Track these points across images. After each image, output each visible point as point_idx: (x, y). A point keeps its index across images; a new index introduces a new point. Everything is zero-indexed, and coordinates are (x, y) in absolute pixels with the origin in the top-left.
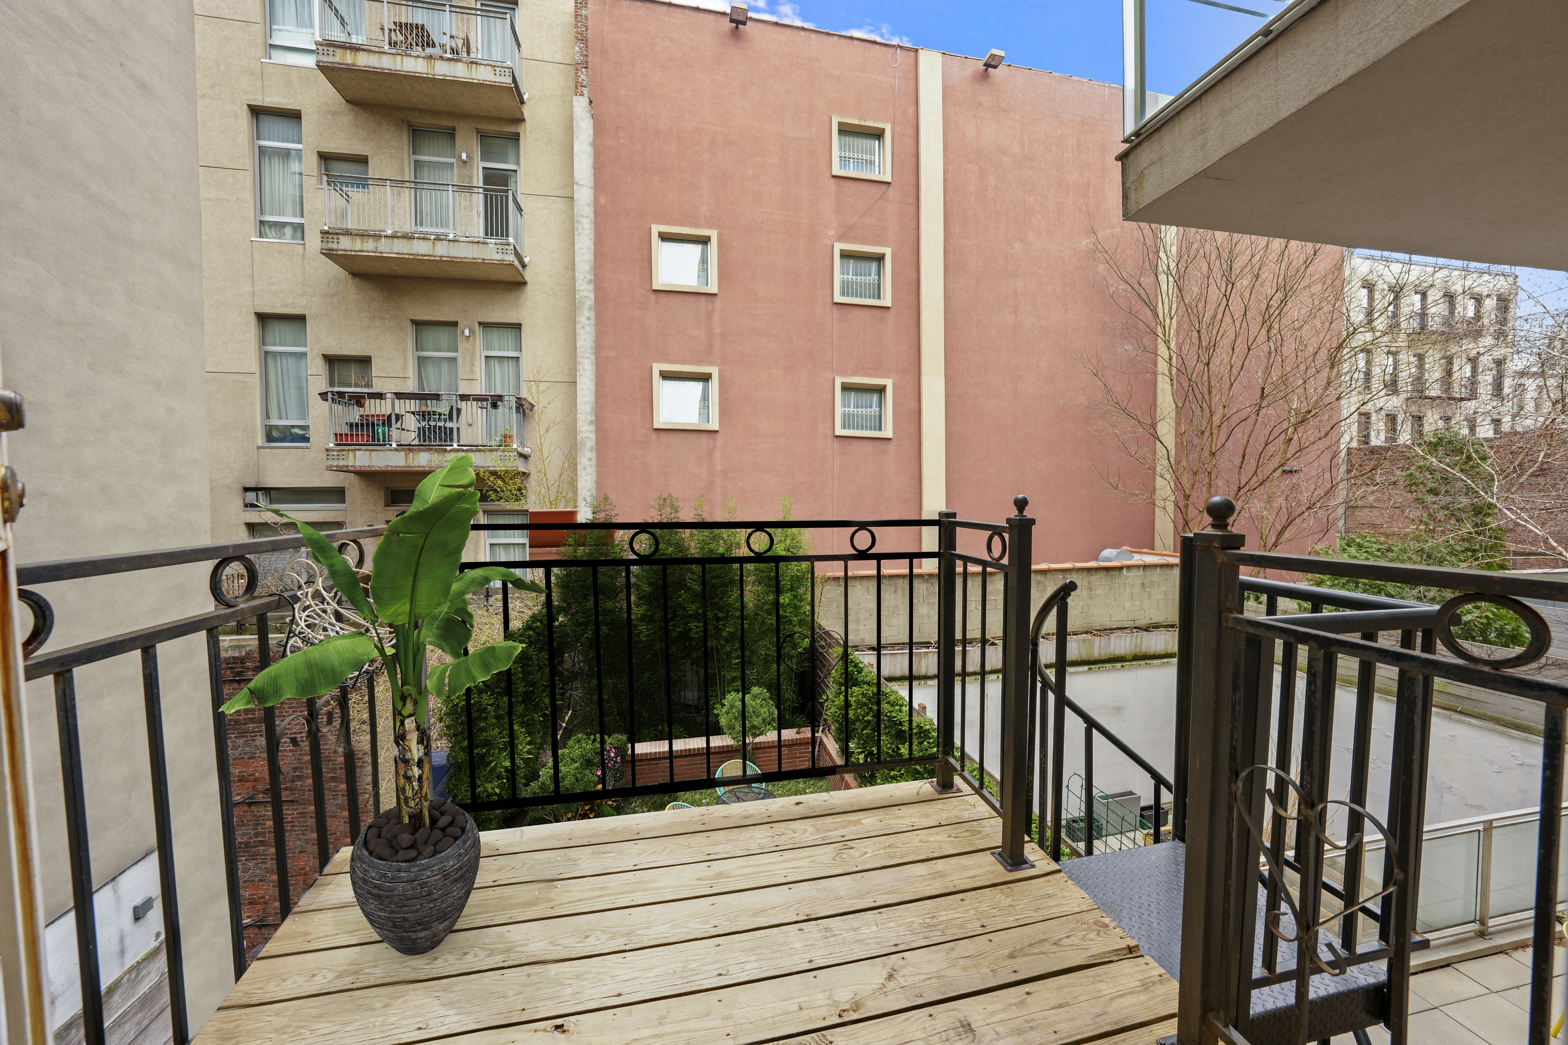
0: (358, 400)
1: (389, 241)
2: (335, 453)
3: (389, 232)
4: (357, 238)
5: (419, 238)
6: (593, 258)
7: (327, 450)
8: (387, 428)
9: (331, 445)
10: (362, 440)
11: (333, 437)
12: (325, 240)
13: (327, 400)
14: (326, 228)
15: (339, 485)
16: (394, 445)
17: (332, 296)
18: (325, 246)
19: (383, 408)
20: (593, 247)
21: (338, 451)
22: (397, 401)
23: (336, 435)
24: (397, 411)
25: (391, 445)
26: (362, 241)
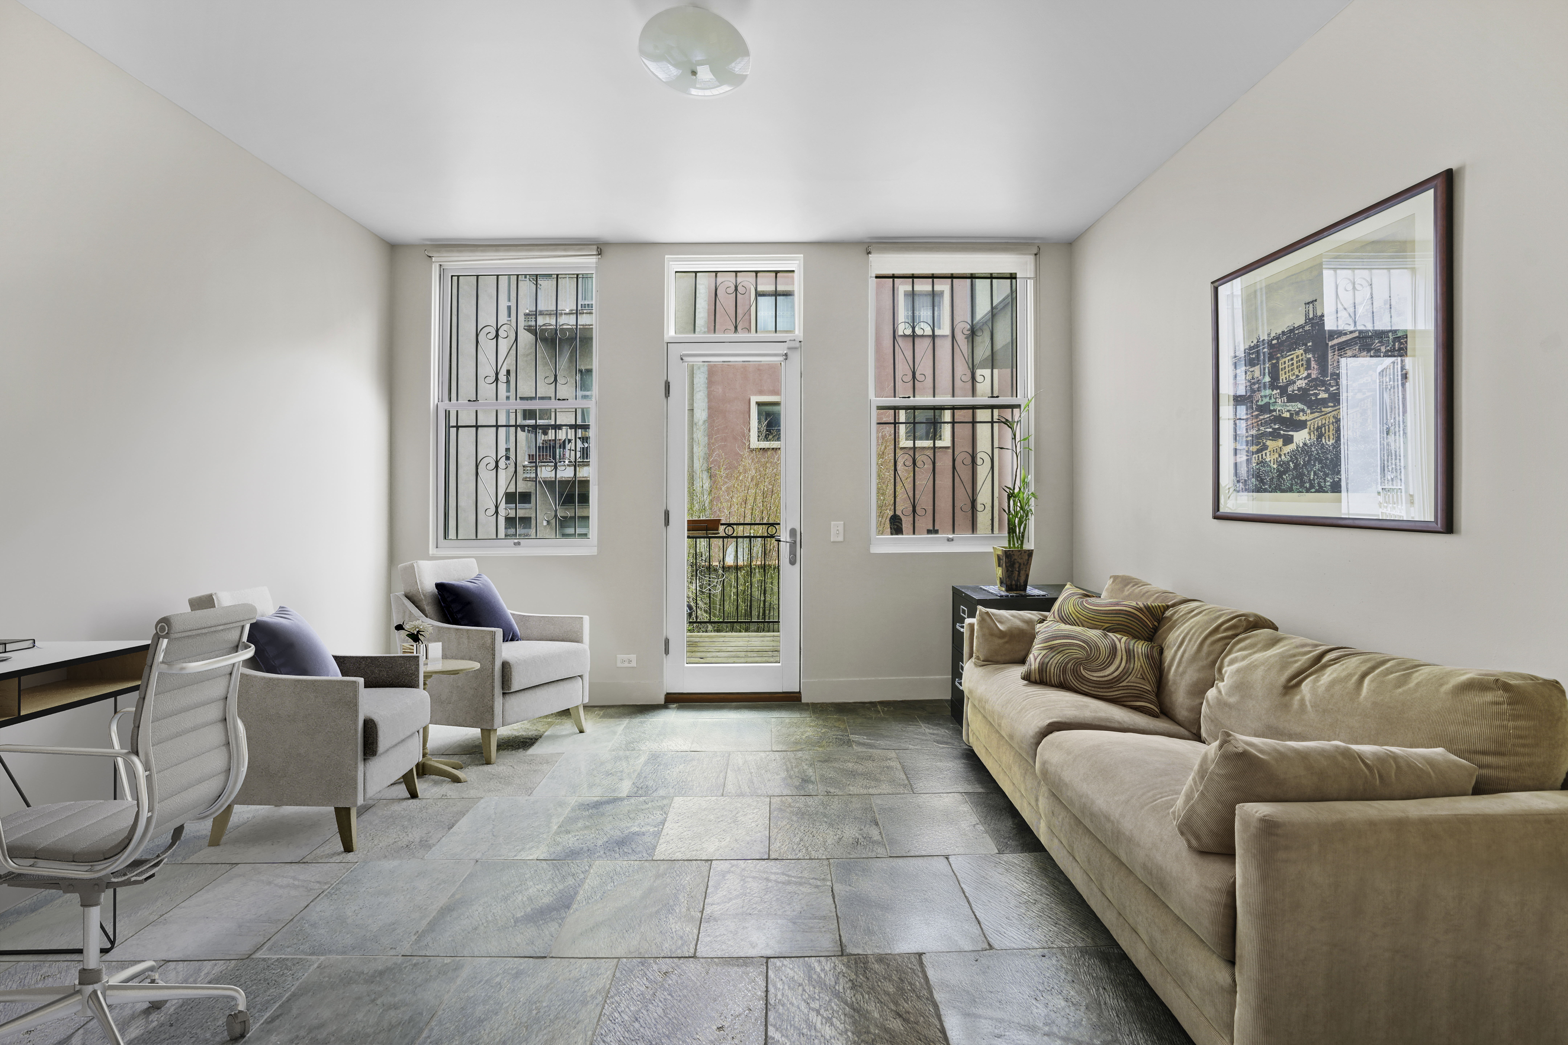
0: (545, 429)
1: (568, 316)
2: (529, 468)
3: (567, 311)
4: (547, 316)
5: (587, 313)
6: (706, 315)
7: (524, 466)
8: (562, 450)
9: (526, 463)
10: (546, 459)
11: (527, 457)
12: (527, 320)
13: (524, 431)
14: (527, 311)
15: (528, 491)
16: (567, 462)
17: (528, 355)
18: (527, 324)
19: (562, 435)
20: (707, 307)
21: (530, 467)
22: (569, 430)
23: (529, 455)
24: (569, 437)
25: (564, 462)
26: (550, 318)
